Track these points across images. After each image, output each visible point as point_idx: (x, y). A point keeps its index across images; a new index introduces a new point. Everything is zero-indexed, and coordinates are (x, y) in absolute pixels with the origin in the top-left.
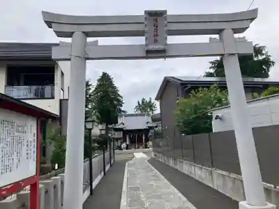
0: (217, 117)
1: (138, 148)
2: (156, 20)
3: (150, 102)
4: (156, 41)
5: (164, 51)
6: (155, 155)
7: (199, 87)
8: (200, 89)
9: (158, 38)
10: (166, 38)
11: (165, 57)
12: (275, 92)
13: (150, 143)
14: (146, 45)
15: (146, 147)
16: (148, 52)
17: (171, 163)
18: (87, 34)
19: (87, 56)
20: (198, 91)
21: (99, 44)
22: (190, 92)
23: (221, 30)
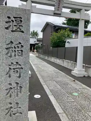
0: (68, 42)
3: (37, 32)
4: (58, 10)
5: (60, 14)
6: (38, 55)
7: (61, 29)
8: (62, 30)
10: (62, 9)
11: (60, 17)
12: (89, 35)
13: (35, 50)
14: (55, 11)
15: (33, 52)
16: (54, 14)
17: (46, 58)
18: (32, 2)
19: (32, 12)
20: (61, 31)
22: (58, 31)
23: (81, 9)
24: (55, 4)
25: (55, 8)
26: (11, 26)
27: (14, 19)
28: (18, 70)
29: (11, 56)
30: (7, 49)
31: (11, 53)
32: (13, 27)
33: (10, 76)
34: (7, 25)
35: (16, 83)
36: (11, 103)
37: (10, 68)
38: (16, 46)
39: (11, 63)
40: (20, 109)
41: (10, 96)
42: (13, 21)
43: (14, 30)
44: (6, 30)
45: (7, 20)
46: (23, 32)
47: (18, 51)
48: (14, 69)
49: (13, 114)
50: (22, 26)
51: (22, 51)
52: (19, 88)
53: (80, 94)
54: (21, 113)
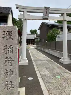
0: (58, 37)
1: (31, 45)
2: (47, 10)
4: (46, 15)
5: (48, 18)
6: (37, 47)
9: (47, 15)
10: (49, 15)
15: (34, 45)
16: (44, 18)
17: (43, 49)
18: (28, 12)
21: (31, 15)
23: (64, 13)
24: (44, 12)
25: (44, 15)
26: (6, 37)
27: (7, 32)
28: (11, 61)
29: (6, 53)
30: (4, 49)
31: (6, 52)
32: (7, 37)
33: (6, 65)
34: (4, 36)
35: (10, 69)
36: (7, 82)
37: (6, 60)
38: (9, 47)
39: (7, 57)
40: (13, 85)
41: (7, 77)
42: (7, 33)
43: (8, 38)
44: (3, 39)
45: (4, 33)
46: (13, 39)
47: (10, 50)
48: (8, 61)
49: (9, 88)
50: (12, 36)
51: (12, 50)
52: (12, 72)
53: (62, 77)
54: (14, 88)
